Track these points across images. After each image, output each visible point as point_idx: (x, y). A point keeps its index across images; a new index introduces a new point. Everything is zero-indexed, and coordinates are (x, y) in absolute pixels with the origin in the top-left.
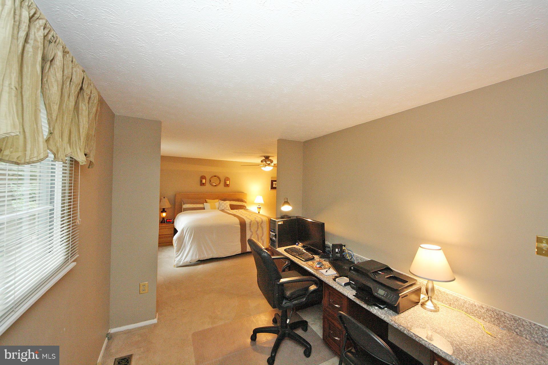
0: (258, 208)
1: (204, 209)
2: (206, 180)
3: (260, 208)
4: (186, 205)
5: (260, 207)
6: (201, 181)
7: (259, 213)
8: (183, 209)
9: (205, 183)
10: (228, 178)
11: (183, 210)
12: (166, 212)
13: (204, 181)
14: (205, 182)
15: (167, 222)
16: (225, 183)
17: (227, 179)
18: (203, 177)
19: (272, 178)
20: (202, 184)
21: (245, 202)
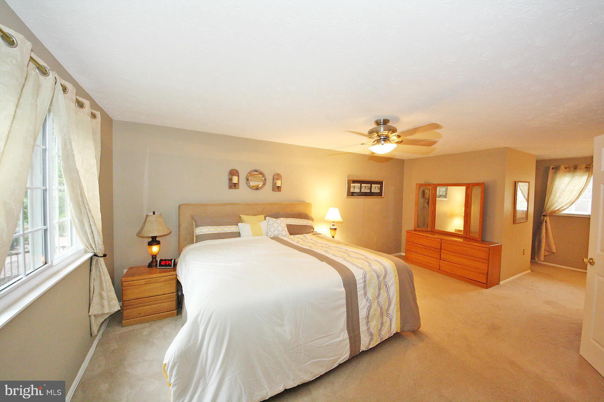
0: (330, 229)
1: (238, 235)
2: (238, 177)
3: (336, 229)
4: (201, 228)
5: (334, 227)
6: (231, 180)
7: (333, 237)
8: (195, 236)
9: (238, 184)
10: (278, 174)
11: (195, 238)
12: (158, 243)
13: (235, 179)
14: (238, 180)
15: (162, 266)
16: (274, 184)
17: (277, 177)
18: (233, 173)
19: (348, 176)
20: (233, 186)
21: (312, 219)
